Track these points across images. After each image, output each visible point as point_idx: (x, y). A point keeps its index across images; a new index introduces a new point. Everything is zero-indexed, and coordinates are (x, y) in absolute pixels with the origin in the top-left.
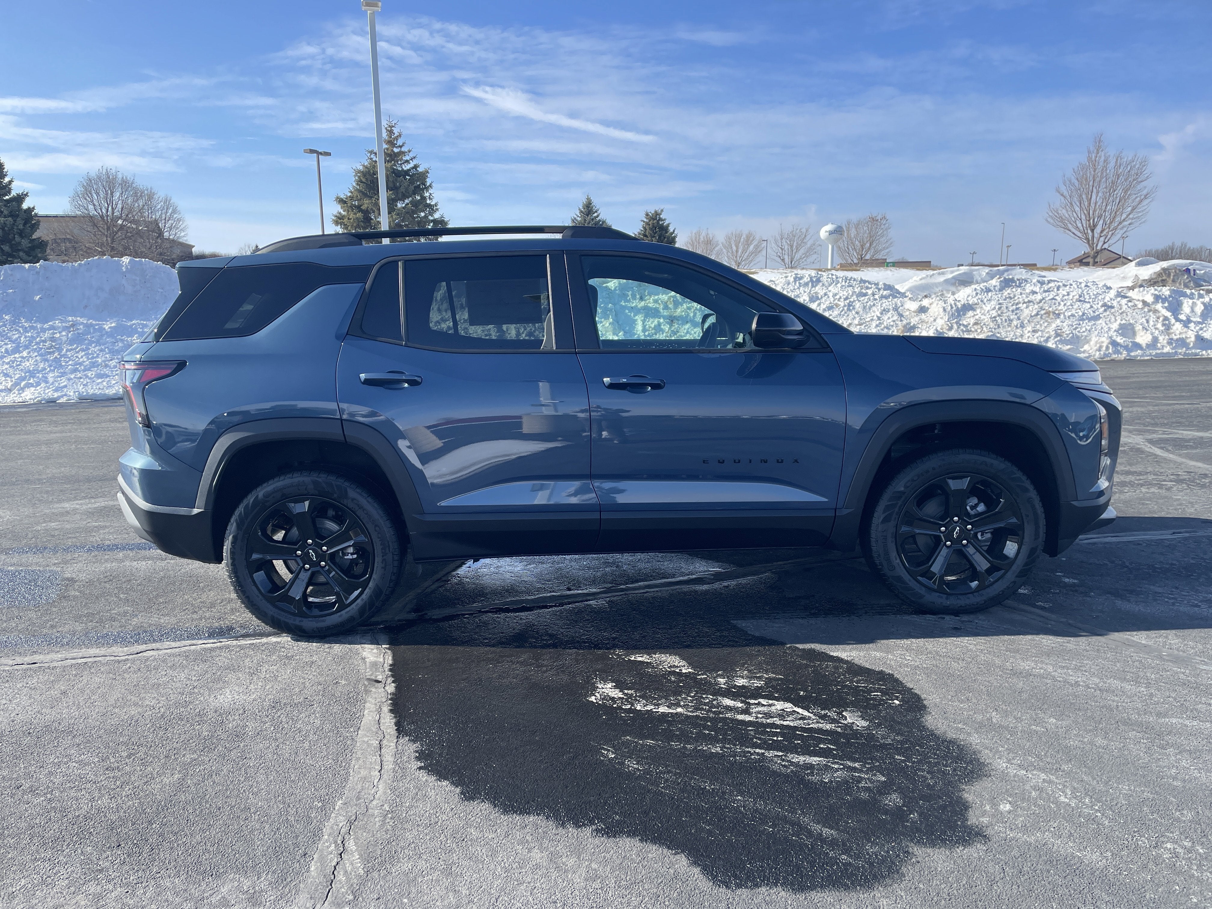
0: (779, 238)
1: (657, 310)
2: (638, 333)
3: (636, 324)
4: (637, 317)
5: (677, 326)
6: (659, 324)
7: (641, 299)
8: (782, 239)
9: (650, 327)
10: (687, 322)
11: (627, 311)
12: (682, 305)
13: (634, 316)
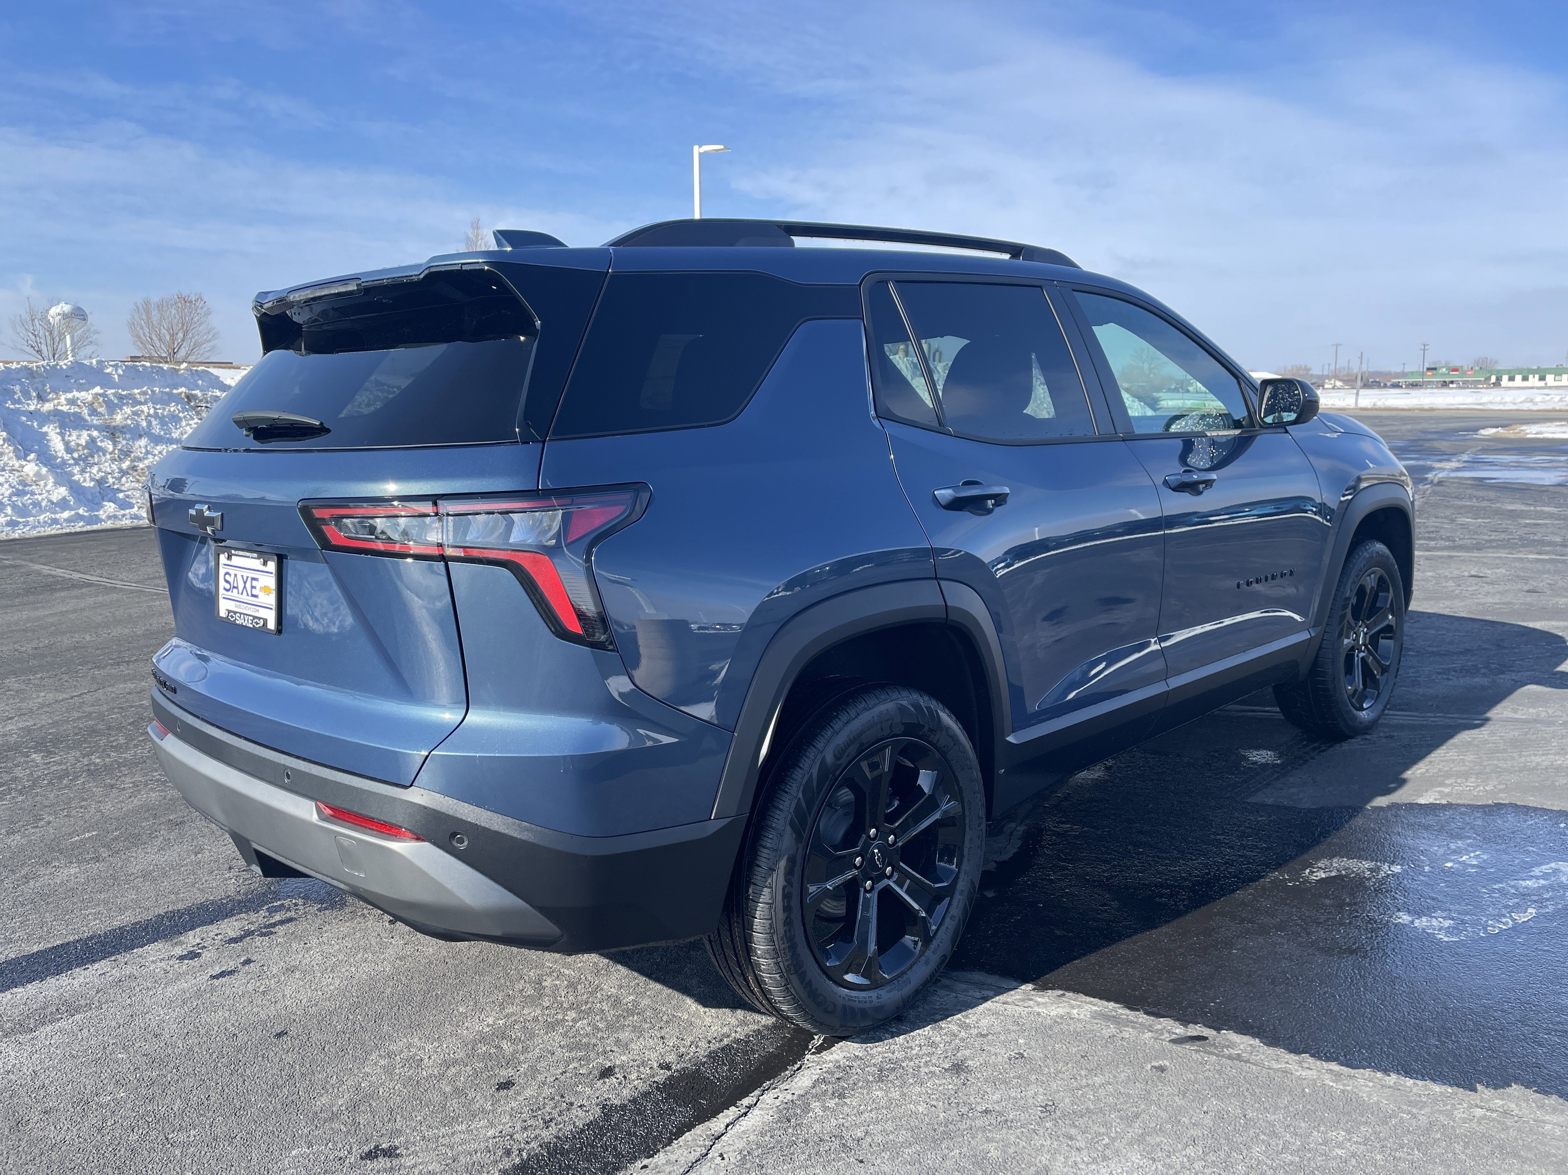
0: (28, 319)
1: (78, 417)
2: (60, 455)
3: (48, 441)
4: (45, 429)
5: (124, 442)
6: (93, 440)
7: (41, 398)
8: (33, 320)
9: (78, 445)
10: (140, 436)
11: (24, 419)
12: (121, 409)
13: (41, 426)
